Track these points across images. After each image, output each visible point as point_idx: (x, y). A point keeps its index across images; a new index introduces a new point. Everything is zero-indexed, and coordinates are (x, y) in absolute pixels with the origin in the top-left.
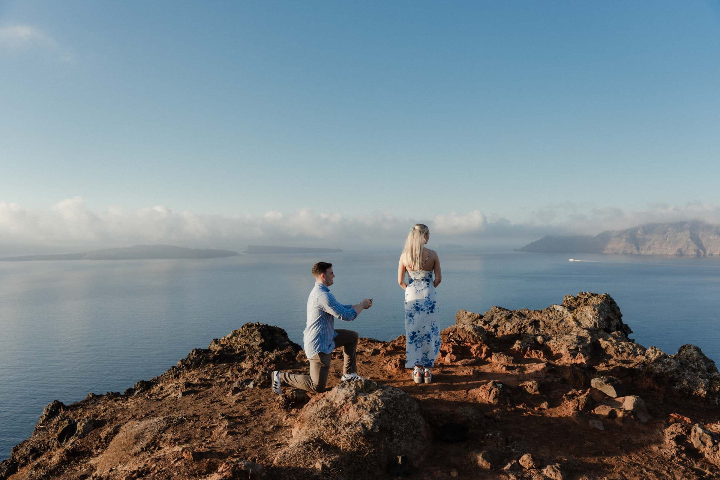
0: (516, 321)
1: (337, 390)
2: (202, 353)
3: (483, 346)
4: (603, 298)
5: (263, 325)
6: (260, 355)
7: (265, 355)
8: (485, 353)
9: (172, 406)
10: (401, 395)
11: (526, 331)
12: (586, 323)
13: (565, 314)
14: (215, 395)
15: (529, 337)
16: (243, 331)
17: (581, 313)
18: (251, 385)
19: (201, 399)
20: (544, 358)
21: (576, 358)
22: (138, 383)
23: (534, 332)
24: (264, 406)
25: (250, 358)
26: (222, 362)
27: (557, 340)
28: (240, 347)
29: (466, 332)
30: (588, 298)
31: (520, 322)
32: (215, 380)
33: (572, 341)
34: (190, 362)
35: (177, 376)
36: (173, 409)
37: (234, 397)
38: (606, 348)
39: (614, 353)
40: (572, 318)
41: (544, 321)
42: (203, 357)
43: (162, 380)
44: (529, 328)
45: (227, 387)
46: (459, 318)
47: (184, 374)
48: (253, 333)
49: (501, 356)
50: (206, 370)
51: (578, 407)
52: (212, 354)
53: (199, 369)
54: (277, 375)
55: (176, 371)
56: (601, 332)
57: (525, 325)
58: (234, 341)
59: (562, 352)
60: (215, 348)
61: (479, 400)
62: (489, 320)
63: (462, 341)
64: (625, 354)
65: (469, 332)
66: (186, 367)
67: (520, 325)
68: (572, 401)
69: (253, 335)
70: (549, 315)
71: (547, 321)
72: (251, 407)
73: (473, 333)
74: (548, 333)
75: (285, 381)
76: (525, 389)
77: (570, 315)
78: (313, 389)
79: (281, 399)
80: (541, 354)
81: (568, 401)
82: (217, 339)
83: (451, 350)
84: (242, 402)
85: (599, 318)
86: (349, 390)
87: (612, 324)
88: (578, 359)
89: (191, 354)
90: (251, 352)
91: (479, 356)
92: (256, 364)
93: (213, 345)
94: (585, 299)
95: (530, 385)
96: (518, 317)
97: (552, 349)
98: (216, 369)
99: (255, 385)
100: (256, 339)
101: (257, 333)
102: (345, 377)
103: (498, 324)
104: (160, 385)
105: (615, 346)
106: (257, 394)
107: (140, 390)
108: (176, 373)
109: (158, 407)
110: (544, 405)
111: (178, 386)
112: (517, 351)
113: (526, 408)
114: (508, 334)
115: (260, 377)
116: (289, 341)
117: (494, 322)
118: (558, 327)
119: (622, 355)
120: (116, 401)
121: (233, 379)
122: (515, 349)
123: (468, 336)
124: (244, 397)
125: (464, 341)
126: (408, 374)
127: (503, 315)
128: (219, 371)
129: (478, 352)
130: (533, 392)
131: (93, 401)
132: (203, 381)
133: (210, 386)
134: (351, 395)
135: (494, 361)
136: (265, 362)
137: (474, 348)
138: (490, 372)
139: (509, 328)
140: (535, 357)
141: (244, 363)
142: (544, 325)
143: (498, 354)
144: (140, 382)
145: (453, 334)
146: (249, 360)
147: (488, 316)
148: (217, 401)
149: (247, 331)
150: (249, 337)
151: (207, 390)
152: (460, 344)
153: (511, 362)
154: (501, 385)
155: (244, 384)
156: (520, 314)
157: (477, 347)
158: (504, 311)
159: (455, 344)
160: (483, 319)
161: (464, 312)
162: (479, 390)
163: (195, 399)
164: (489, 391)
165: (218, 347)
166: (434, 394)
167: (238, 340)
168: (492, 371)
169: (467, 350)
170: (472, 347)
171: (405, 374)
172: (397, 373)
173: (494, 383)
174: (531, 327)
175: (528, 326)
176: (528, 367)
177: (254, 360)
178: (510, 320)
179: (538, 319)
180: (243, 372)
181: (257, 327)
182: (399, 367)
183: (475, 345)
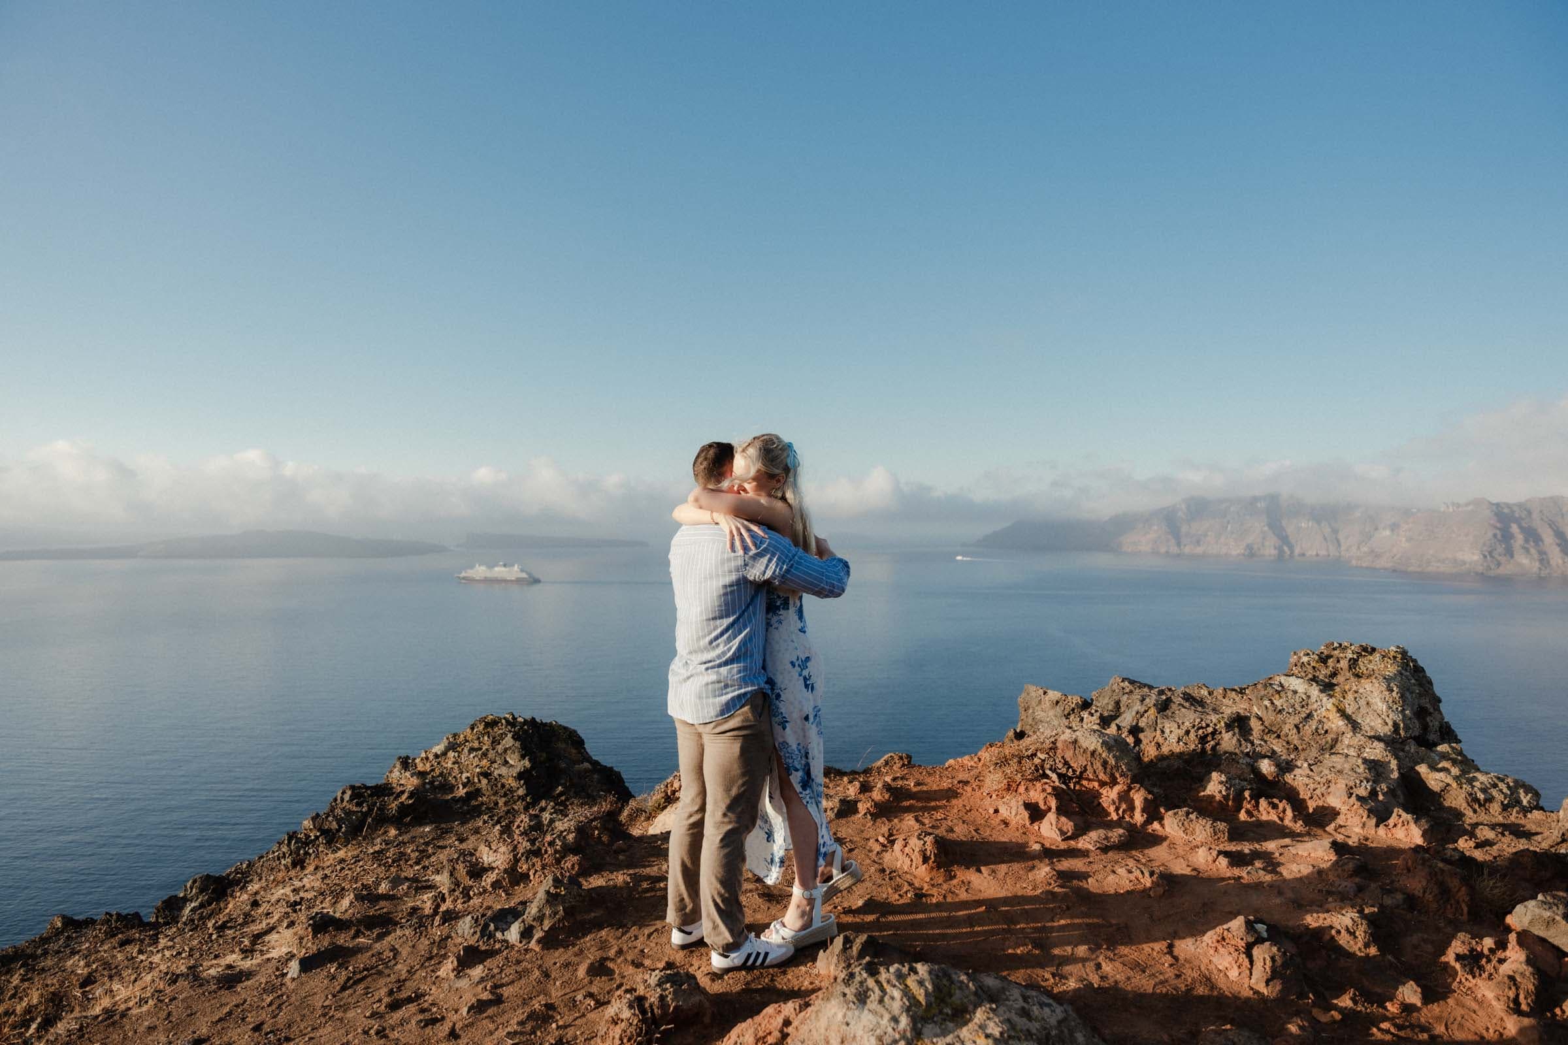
0: (1189, 717)
1: (844, 1016)
2: (369, 796)
3: (1133, 791)
4: (1395, 657)
5: (525, 720)
6: (532, 823)
7: (546, 822)
8: (1143, 811)
9: (264, 1015)
10: (1059, 1022)
11: (1218, 744)
12: (1372, 724)
13: (1313, 699)
14: (401, 968)
15: (1238, 763)
16: (475, 737)
17: (1356, 698)
19: (360, 988)
20: (1296, 822)
21: (1391, 822)
22: (195, 882)
23: (1241, 745)
24: (565, 1027)
25: (502, 833)
26: (420, 821)
27: (1312, 770)
28: (468, 778)
29: (1084, 751)
30: (1355, 657)
31: (1202, 720)
32: (401, 899)
33: (1355, 772)
34: (334, 823)
35: (299, 863)
36: (267, 1034)
37: (463, 983)
38: (1442, 791)
39: (1465, 805)
40: (1335, 709)
41: (1260, 719)
42: (370, 810)
43: (259, 871)
44: (1227, 736)
45: (437, 932)
46: (1028, 708)
47: (317, 856)
48: (499, 744)
49: (1192, 821)
50: (377, 848)
51: (1516, 1001)
52: (395, 799)
53: (359, 844)
55: (298, 849)
56: (1412, 747)
57: (1214, 729)
58: (450, 762)
59: (1334, 801)
60: (402, 782)
61: (1222, 983)
62: (1111, 713)
63: (1076, 777)
64: (1495, 808)
65: (1093, 753)
66: (325, 837)
67: (1202, 728)
68: (1480, 975)
69: (500, 748)
70: (1272, 703)
71: (1269, 717)
72: (521, 1033)
73: (1104, 755)
74: (1275, 748)
76: (1333, 937)
77: (1329, 703)
79: (626, 1014)
80: (1284, 811)
81: (1470, 977)
82: (408, 757)
83: (1053, 803)
84: (490, 1012)
85: (1403, 711)
86: (887, 1017)
87: (1431, 724)
88: (1395, 825)
89: (339, 798)
90: (495, 794)
91: (1127, 819)
92: (522, 855)
93: (396, 773)
94: (1352, 662)
95: (1347, 926)
96: (1187, 705)
97: (1302, 793)
98: (405, 843)
99: (526, 934)
100: (508, 759)
101: (511, 745)
103: (1137, 724)
104: (253, 887)
105: (1464, 786)
106: (537, 973)
107: (199, 900)
108: (299, 855)
109: (220, 1020)
110: (1410, 993)
111: (298, 900)
112: (1220, 801)
113: (1363, 1006)
114: (1172, 753)
115: (540, 911)
116: (588, 759)
117: (1127, 719)
118: (1299, 732)
119: (1486, 809)
120: (123, 944)
121: (455, 901)
122: (1214, 797)
123: (1092, 764)
124: (495, 987)
125: (1080, 777)
127: (1150, 701)
128: (412, 851)
130: (1360, 949)
131: (61, 942)
132: (367, 904)
133: (385, 924)
134: (897, 1036)
135: (1172, 833)
136: (549, 849)
137: (1109, 796)
138: (1187, 871)
139: (1173, 735)
140: (1270, 818)
141: (487, 848)
142: (1262, 728)
143: (1180, 813)
144: (201, 878)
145: (1047, 756)
146: (500, 838)
147: (1104, 704)
148: (409, 1000)
149: (483, 737)
150: (491, 754)
151: (378, 946)
152: (1072, 786)
153: (1226, 838)
154: (1265, 927)
155: (492, 927)
156: (1188, 697)
157: (1118, 794)
158: (1146, 690)
159: (1057, 783)
160: (1093, 711)
161: (1041, 692)
162: (1204, 944)
163: (338, 988)
164: (1244, 953)
165: (411, 779)
166: (1080, 965)
167: (463, 761)
168: (1189, 869)
169: (1093, 802)
170: (1104, 791)
171: (955, 882)
172: (931, 879)
173: (1249, 925)
174: (1230, 733)
175: (1224, 731)
176: (1277, 855)
177: (516, 842)
178: (1170, 714)
179: (1242, 712)
180: (485, 881)
181: (509, 727)
182: (934, 862)
183: (1111, 788)
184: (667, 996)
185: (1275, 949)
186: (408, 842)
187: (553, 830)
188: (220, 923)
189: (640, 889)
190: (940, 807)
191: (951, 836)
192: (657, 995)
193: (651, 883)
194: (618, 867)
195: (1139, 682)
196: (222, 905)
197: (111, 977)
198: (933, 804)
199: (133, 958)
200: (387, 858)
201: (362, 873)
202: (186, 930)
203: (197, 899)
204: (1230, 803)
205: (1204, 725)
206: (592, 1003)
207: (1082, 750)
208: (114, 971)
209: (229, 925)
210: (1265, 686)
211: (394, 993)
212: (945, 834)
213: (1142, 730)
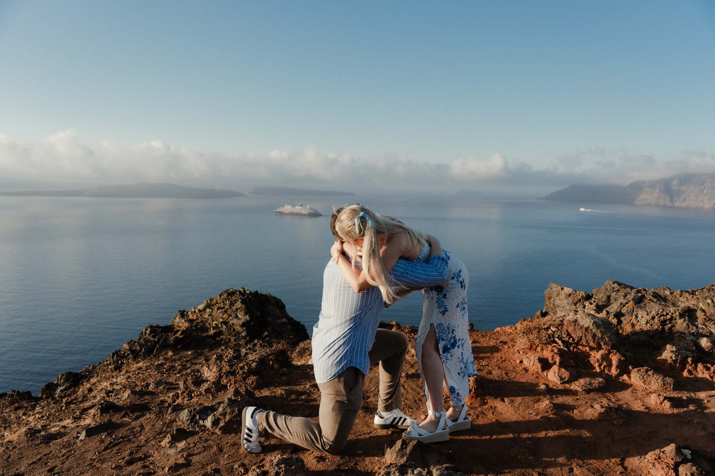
0: (655, 308)
2: (160, 332)
3: (612, 354)
5: (251, 292)
6: (234, 355)
7: (243, 355)
8: (617, 367)
9: (58, 462)
11: (673, 326)
14: (142, 438)
15: (686, 339)
16: (221, 301)
18: (208, 423)
19: (115, 449)
22: (63, 375)
23: (689, 328)
25: (217, 359)
26: (186, 348)
28: (216, 324)
29: (581, 327)
31: (664, 310)
32: (157, 395)
34: (138, 347)
35: (118, 368)
37: (172, 451)
41: (704, 311)
42: (159, 340)
43: (98, 371)
44: (680, 322)
45: (168, 417)
46: (551, 297)
47: (128, 365)
48: (234, 305)
49: (649, 375)
50: (160, 362)
52: (174, 334)
53: (151, 359)
54: (252, 417)
55: (118, 360)
57: (672, 316)
58: (207, 315)
60: (180, 325)
62: (604, 303)
63: (575, 343)
65: (587, 329)
66: (133, 355)
67: (663, 315)
69: (234, 308)
73: (594, 331)
75: (268, 428)
78: (320, 447)
82: (184, 311)
83: (558, 359)
89: (144, 332)
90: (230, 334)
91: (606, 371)
92: (224, 374)
93: (177, 320)
96: (655, 300)
98: (175, 360)
99: (215, 423)
100: (238, 315)
101: (240, 306)
102: (382, 418)
103: (621, 310)
104: (93, 380)
106: (215, 448)
107: (65, 386)
108: (118, 363)
109: (33, 463)
111: (112, 390)
112: (671, 363)
114: (642, 331)
115: (224, 410)
117: (614, 308)
120: (16, 409)
121: (183, 399)
122: (666, 360)
123: (585, 336)
124: (189, 455)
125: (578, 344)
126: (491, 407)
127: (630, 297)
128: (178, 365)
129: (605, 364)
132: (137, 397)
135: (636, 382)
136: (240, 371)
137: (596, 356)
138: (642, 409)
139: (643, 319)
140: (704, 376)
141: (207, 368)
142: (704, 317)
143: (642, 370)
144: (66, 373)
145: (556, 329)
146: (215, 362)
147: (600, 297)
148: (140, 459)
149: (226, 301)
150: (229, 311)
151: (134, 423)
152: (572, 349)
153: (671, 388)
154: (690, 452)
155: (198, 417)
156: (656, 295)
157: (602, 355)
158: (628, 289)
159: (562, 347)
160: (592, 302)
161: (560, 288)
162: (646, 460)
163: (103, 448)
164: (672, 469)
165: (185, 323)
166: (559, 468)
167: (214, 314)
168: (643, 407)
169: (585, 359)
170: (592, 353)
171: (486, 406)
172: (471, 404)
173: (678, 450)
174: (682, 320)
175: (678, 318)
176: (706, 401)
177: (222, 366)
178: (643, 306)
179: (691, 306)
180: (202, 387)
181: (241, 296)
182: (474, 393)
183: (598, 351)
184: (281, 473)
185: (694, 468)
186: (177, 360)
187: (246, 359)
188: (69, 400)
189: (289, 399)
190: (486, 358)
191: (490, 377)
192: (275, 471)
193: (297, 396)
194: (280, 385)
195: (625, 285)
196: (77, 389)
197: (5, 428)
198: (482, 355)
199: (20, 417)
200: (164, 368)
201: (148, 376)
202: (51, 403)
203: (64, 385)
204: (677, 365)
205: (665, 314)
206: (243, 471)
207: (579, 327)
208: (7, 425)
209: (74, 401)
210: (709, 291)
211: (134, 453)
212: (485, 375)
213: (623, 315)
